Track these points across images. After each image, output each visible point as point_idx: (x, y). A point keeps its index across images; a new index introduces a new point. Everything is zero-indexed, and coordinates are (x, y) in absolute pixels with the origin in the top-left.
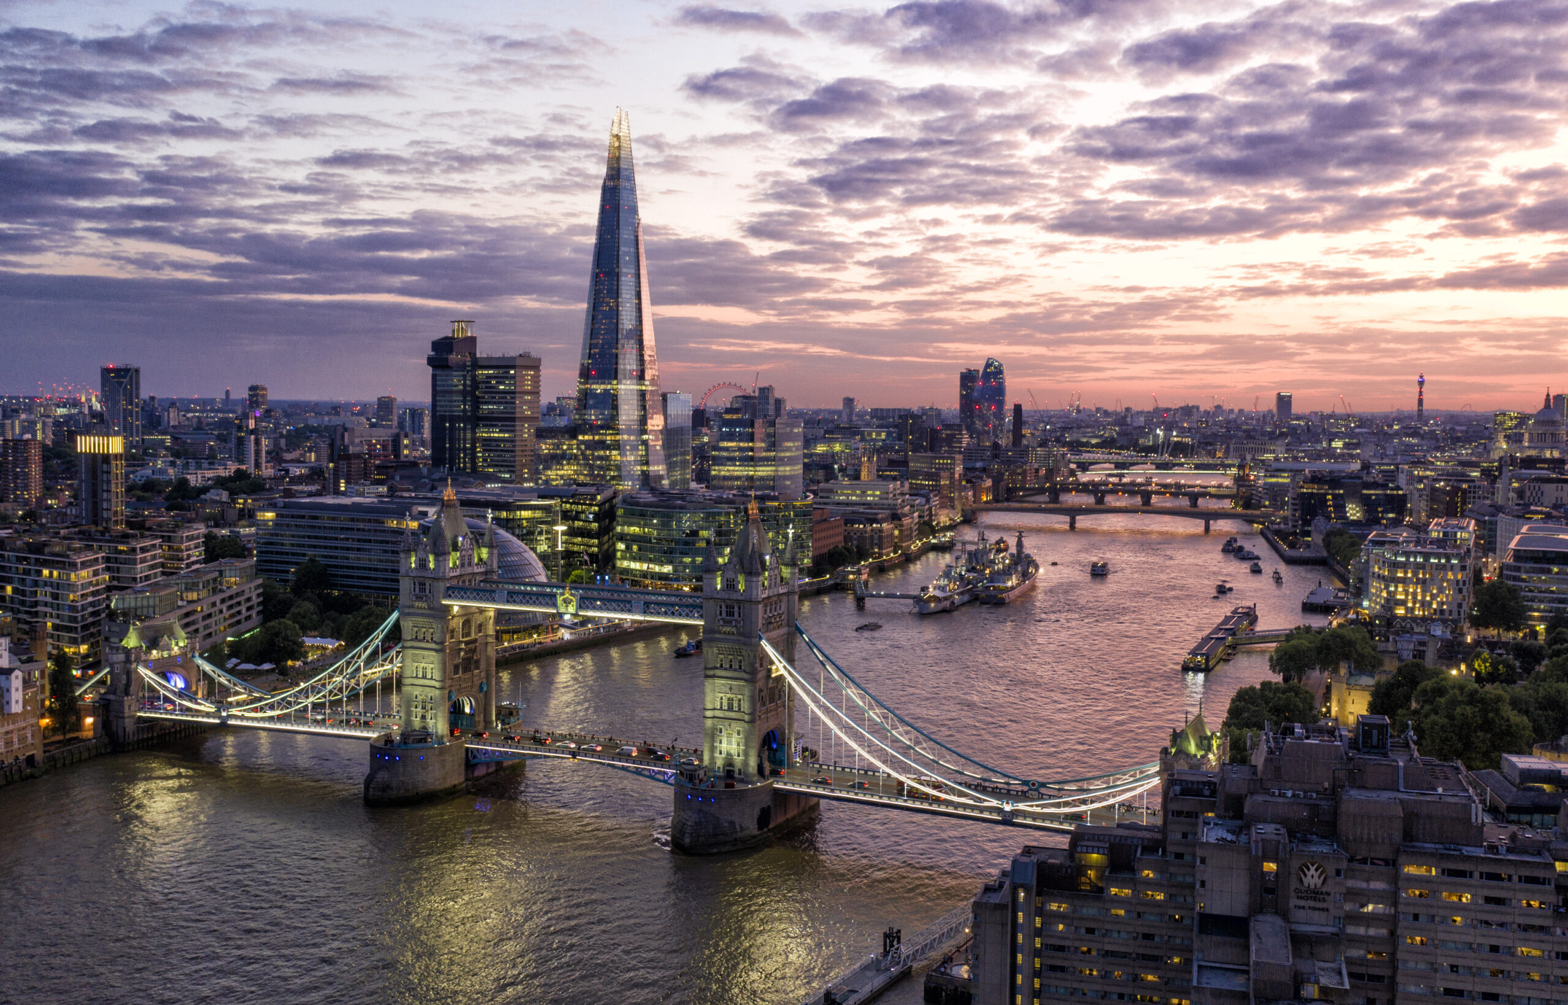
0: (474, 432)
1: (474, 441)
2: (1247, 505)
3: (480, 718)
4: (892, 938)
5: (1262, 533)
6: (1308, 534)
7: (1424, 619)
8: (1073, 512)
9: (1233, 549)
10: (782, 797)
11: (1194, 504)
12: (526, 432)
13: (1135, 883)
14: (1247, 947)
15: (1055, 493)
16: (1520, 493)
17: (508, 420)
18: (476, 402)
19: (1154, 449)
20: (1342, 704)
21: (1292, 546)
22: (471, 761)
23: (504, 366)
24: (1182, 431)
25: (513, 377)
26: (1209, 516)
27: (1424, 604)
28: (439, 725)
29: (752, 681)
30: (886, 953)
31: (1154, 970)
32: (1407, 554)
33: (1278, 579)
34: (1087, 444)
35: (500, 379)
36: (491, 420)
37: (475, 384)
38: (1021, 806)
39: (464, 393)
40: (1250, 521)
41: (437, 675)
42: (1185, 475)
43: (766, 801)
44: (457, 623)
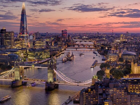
0: (6, 41)
1: (6, 42)
2: (95, 47)
3: (22, 78)
4: (70, 97)
5: (97, 50)
6: (102, 51)
7: (114, 61)
8: (76, 48)
9: (94, 53)
10: (56, 84)
11: (89, 47)
12: (13, 40)
13: (93, 91)
14: (103, 96)
15: (74, 45)
16: (123, 46)
17: (10, 39)
18: (6, 37)
19: (84, 39)
20: (107, 71)
21: (100, 52)
22: (22, 82)
23: (9, 32)
24: (87, 37)
25: (11, 34)
26: (91, 49)
27: (114, 60)
28: (19, 79)
29: (53, 73)
30: (69, 98)
31: (94, 98)
32: (112, 55)
33: (99, 56)
34: (76, 38)
35: (9, 34)
36: (8, 39)
37: (6, 35)
38: (79, 84)
39: (4, 36)
40: (95, 49)
41: (19, 74)
42: (88, 43)
43: (54, 85)
44: (20, 68)
